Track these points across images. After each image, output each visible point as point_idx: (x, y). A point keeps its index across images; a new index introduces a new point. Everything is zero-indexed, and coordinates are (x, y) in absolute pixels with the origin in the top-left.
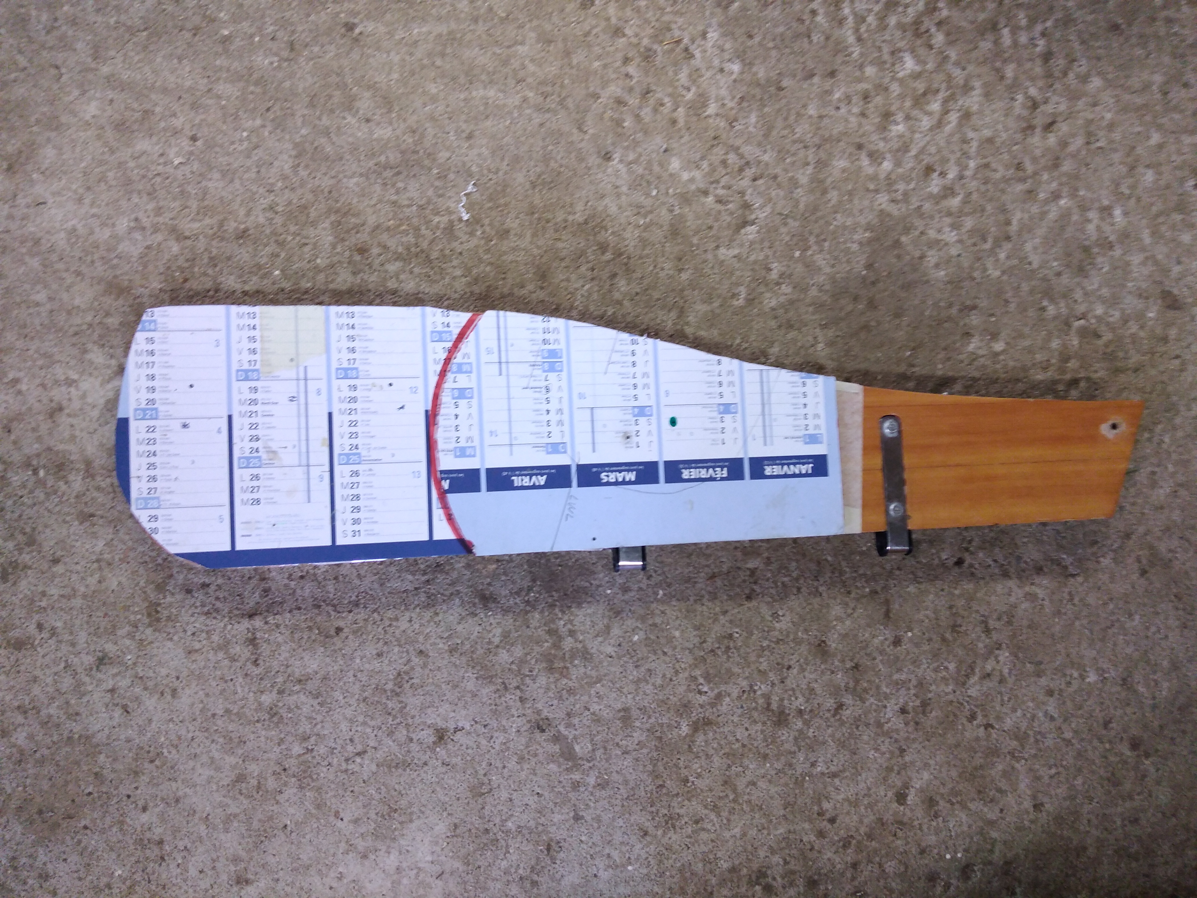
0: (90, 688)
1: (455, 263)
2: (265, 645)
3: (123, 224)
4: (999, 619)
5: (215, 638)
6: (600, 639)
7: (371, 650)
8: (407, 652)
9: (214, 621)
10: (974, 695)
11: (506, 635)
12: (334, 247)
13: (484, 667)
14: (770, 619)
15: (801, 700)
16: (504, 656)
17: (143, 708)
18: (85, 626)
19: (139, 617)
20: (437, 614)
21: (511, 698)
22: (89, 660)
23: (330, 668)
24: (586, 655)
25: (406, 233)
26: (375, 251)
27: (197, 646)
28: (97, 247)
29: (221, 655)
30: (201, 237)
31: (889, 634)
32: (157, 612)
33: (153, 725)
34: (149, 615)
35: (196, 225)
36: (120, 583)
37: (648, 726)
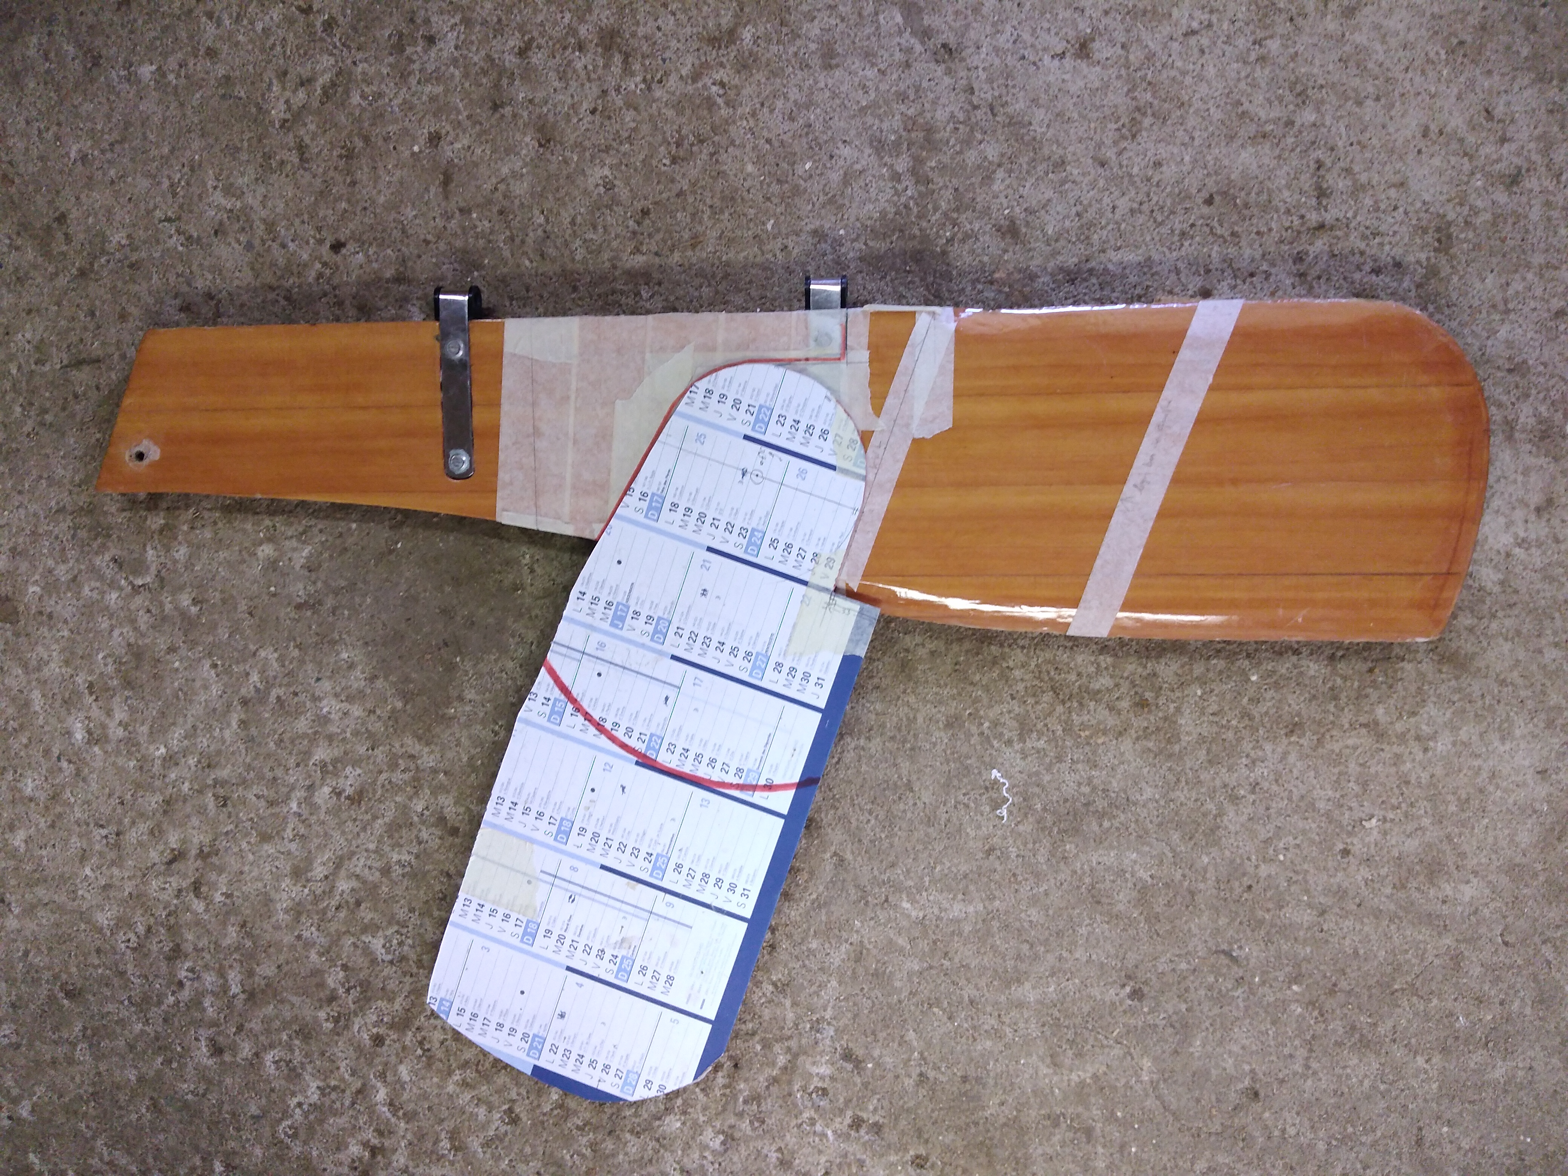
0: (1532, 145)
1: (1020, 686)
2: (1306, 188)
3: (1442, 745)
4: (282, 163)
5: (1368, 202)
6: (858, 167)
7: (1169, 172)
8: (1121, 166)
9: (1368, 223)
10: (326, 57)
11: (988, 179)
12: (1178, 710)
13: (1020, 139)
14: (616, 182)
15: (579, 65)
16: (992, 152)
17: (1467, 115)
18: (1531, 228)
19: (1462, 236)
20: (1078, 214)
21: (985, 93)
22: (1531, 183)
23: (1224, 151)
24: (879, 145)
25: (1083, 727)
26: (1125, 704)
27: (1393, 192)
28: (1476, 715)
29: (1363, 178)
30: (1347, 726)
31: (448, 151)
32: (1439, 241)
33: (1456, 91)
34: (1449, 237)
35: (1350, 742)
36: (1483, 280)
37: (798, 42)
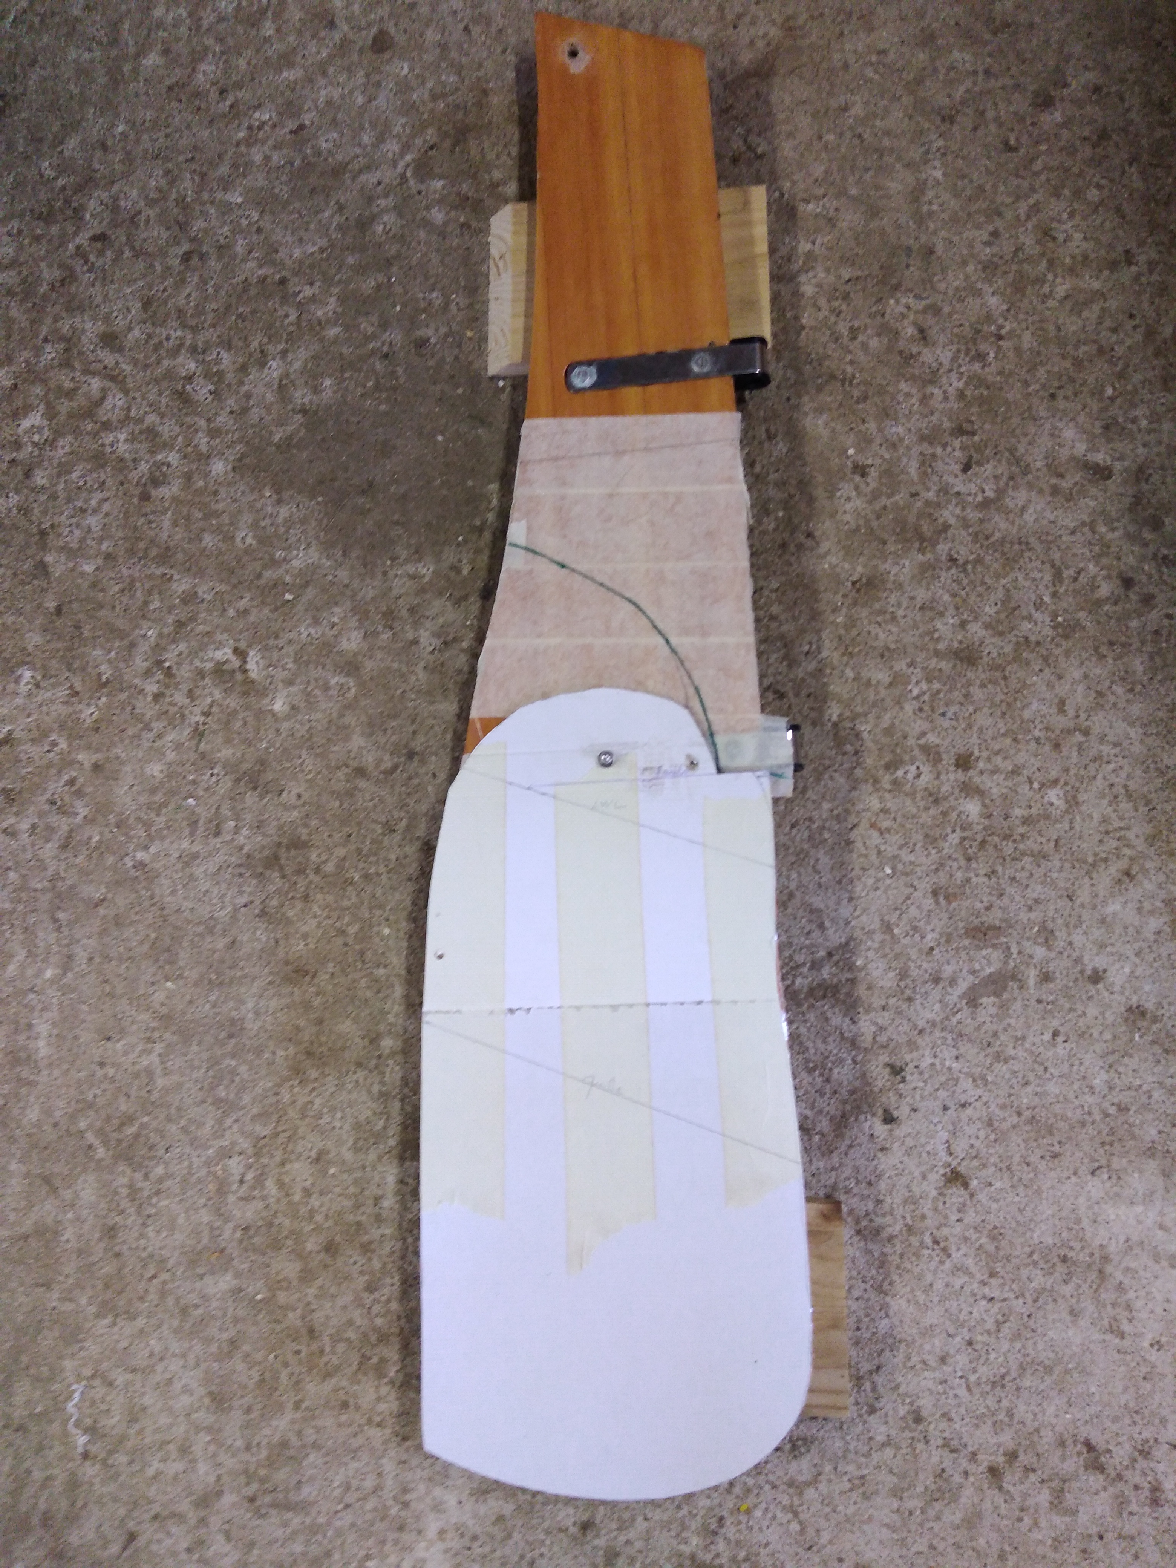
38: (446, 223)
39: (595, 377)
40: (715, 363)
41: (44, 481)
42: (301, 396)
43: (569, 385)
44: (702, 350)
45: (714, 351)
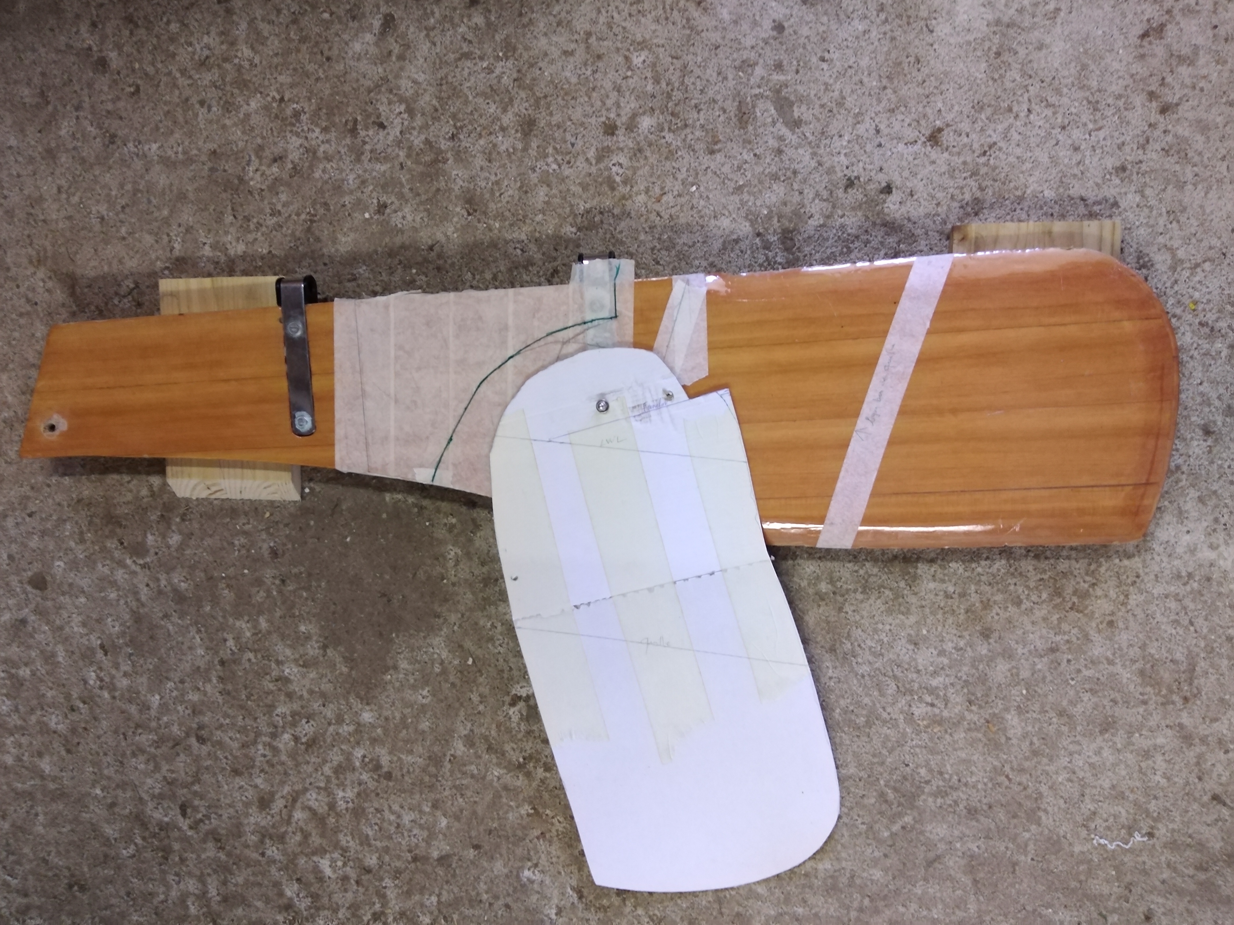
4: (259, 224)
10: (295, 138)
15: (502, 148)
31: (392, 218)
37: (686, 131)
38: (181, 533)
39: (304, 413)
40: (295, 318)
41: (374, 858)
42: (312, 649)
43: (310, 433)
44: (285, 328)
45: (286, 319)
